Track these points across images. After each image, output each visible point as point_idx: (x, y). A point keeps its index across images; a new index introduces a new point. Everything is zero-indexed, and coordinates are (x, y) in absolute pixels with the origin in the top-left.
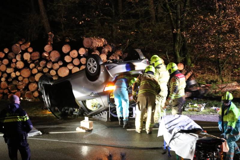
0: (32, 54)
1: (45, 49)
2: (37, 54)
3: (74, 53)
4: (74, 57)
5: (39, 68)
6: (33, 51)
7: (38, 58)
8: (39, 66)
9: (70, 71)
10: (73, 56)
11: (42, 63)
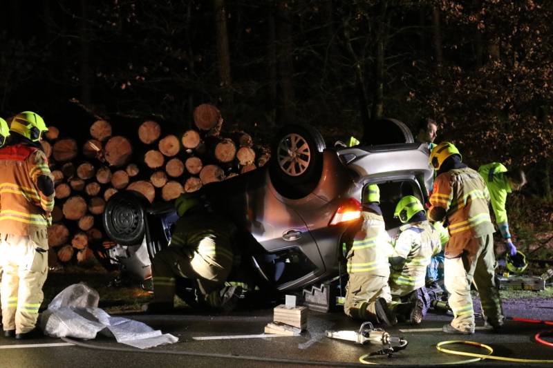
0: (57, 144)
1: (91, 131)
2: (69, 146)
3: (171, 144)
4: (169, 155)
5: (74, 183)
6: (60, 137)
7: (71, 155)
8: (76, 178)
9: (158, 191)
10: (167, 152)
11: (85, 168)
